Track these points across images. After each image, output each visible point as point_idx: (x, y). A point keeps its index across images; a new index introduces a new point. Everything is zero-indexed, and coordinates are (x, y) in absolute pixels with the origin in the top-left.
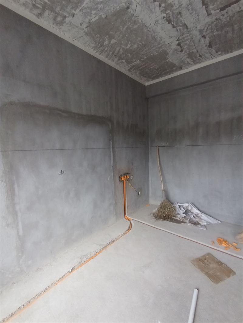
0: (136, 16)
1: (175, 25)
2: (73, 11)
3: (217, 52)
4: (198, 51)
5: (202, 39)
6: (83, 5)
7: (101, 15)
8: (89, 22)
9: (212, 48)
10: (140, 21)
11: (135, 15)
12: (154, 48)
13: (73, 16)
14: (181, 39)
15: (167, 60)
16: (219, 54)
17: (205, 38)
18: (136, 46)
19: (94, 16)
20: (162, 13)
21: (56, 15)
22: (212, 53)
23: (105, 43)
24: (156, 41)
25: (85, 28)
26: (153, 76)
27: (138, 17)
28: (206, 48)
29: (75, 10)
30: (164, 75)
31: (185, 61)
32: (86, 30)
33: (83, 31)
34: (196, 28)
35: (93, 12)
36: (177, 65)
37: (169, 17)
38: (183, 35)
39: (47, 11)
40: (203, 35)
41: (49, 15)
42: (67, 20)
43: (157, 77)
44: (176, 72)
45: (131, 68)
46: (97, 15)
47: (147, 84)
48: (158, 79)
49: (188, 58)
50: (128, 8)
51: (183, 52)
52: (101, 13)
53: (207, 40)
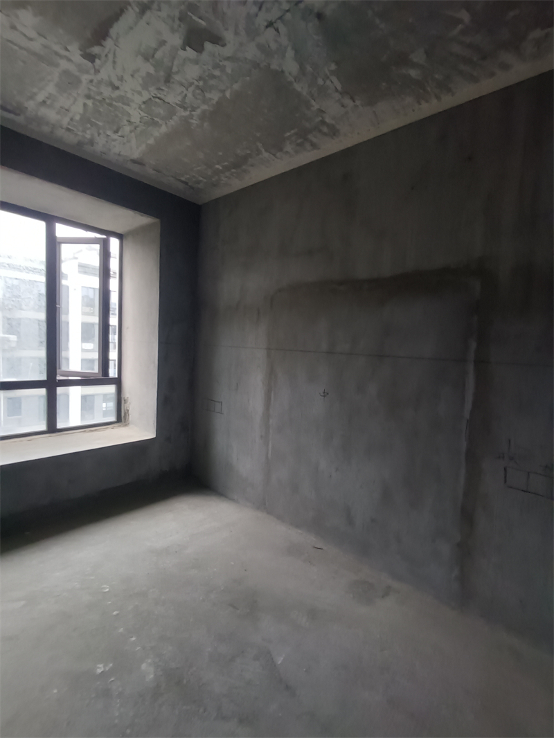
2: (313, 109)
6: (304, 93)
7: (330, 71)
8: (341, 94)
13: (322, 111)
19: (328, 82)
21: (317, 130)
23: (415, 77)
25: (354, 102)
29: (313, 106)
32: (358, 103)
33: (360, 107)
35: (320, 82)
39: (309, 137)
41: (316, 137)
42: (329, 121)
46: (328, 78)
50: (320, 16)
52: (326, 69)
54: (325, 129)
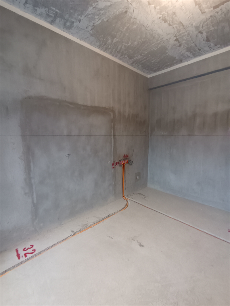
0: (134, 19)
1: (171, 24)
2: (79, 17)
3: (216, 45)
4: (196, 46)
5: (199, 35)
6: (88, 12)
7: (103, 19)
8: (93, 25)
9: (210, 42)
10: (138, 22)
11: (133, 17)
12: (153, 44)
13: (80, 21)
14: (179, 36)
15: (167, 54)
16: (219, 47)
17: (202, 33)
18: (136, 43)
19: (97, 20)
20: (158, 14)
21: (66, 21)
22: (211, 46)
23: (108, 42)
24: (154, 38)
25: (91, 30)
26: (155, 69)
27: (136, 18)
28: (204, 42)
29: (81, 17)
30: (165, 68)
31: (185, 54)
32: (91, 32)
33: (89, 33)
34: (192, 25)
35: (97, 17)
36: (177, 58)
37: (165, 17)
38: (180, 32)
39: (58, 19)
40: (199, 31)
41: (60, 21)
42: (75, 24)
43: (159, 70)
44: (177, 65)
45: (133, 63)
46: (100, 19)
47: (149, 76)
48: (159, 71)
49: (187, 51)
50: (126, 12)
51: (182, 47)
52: (104, 18)
53: (204, 35)
54: (68, 24)
